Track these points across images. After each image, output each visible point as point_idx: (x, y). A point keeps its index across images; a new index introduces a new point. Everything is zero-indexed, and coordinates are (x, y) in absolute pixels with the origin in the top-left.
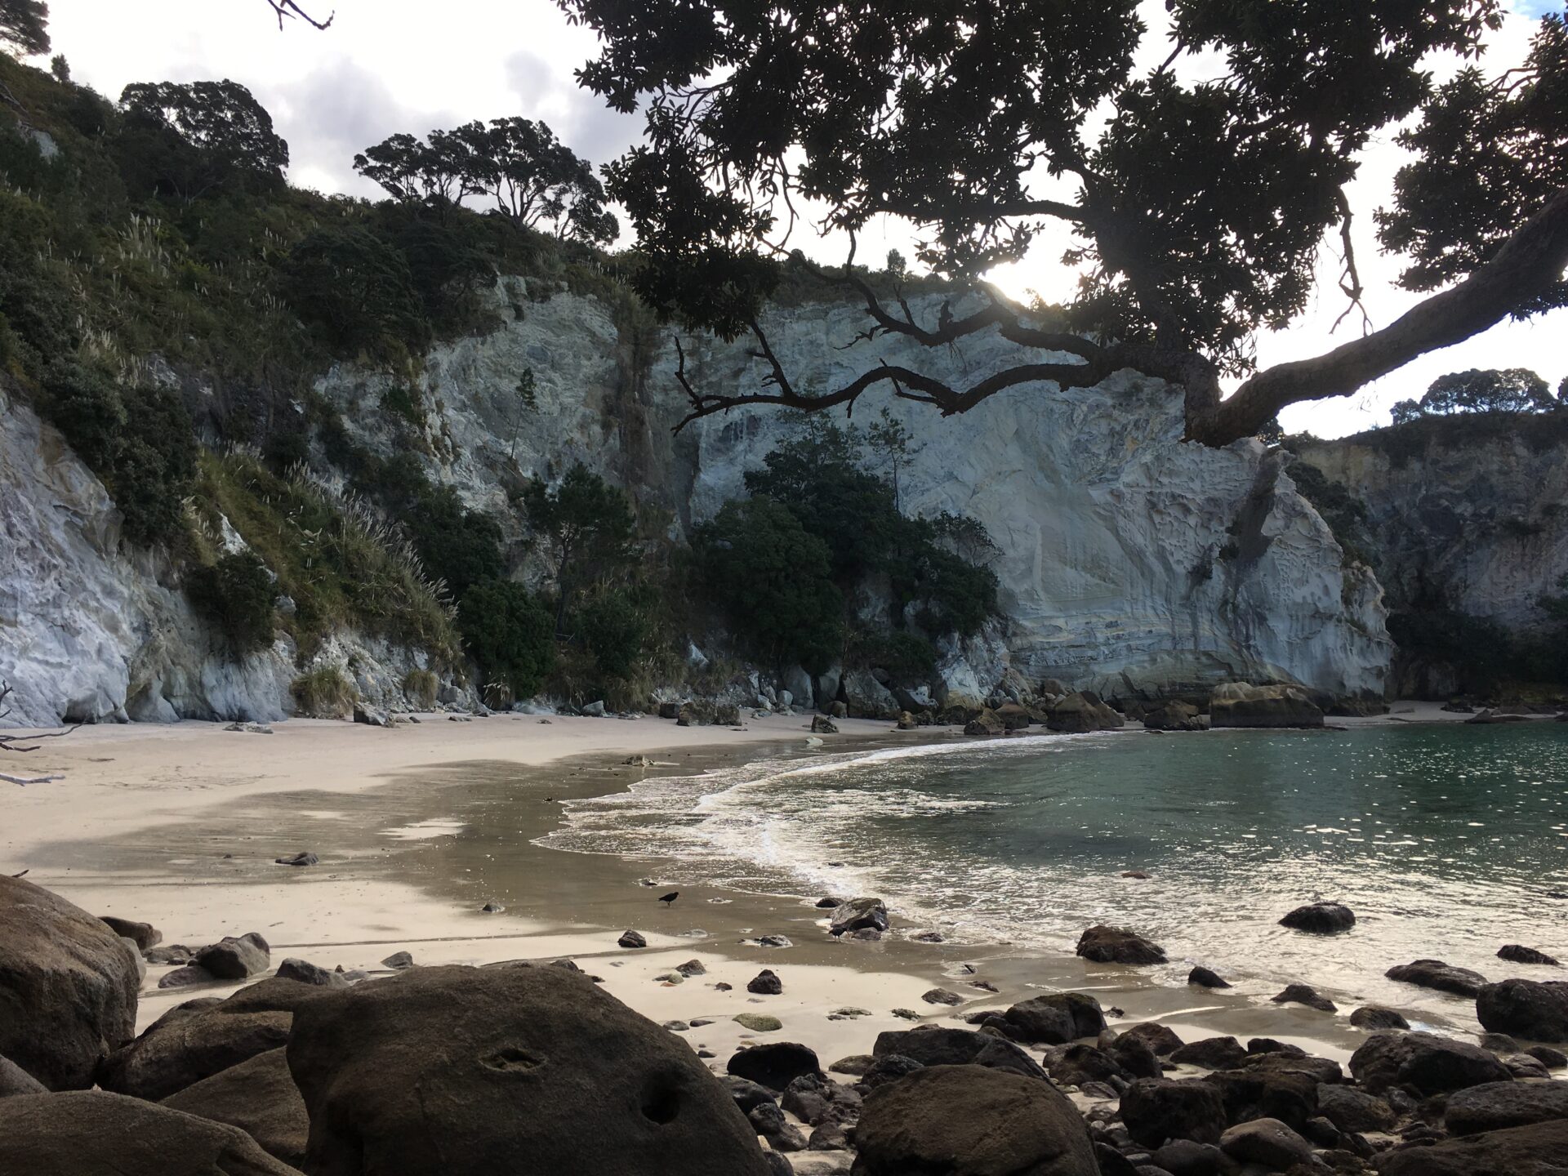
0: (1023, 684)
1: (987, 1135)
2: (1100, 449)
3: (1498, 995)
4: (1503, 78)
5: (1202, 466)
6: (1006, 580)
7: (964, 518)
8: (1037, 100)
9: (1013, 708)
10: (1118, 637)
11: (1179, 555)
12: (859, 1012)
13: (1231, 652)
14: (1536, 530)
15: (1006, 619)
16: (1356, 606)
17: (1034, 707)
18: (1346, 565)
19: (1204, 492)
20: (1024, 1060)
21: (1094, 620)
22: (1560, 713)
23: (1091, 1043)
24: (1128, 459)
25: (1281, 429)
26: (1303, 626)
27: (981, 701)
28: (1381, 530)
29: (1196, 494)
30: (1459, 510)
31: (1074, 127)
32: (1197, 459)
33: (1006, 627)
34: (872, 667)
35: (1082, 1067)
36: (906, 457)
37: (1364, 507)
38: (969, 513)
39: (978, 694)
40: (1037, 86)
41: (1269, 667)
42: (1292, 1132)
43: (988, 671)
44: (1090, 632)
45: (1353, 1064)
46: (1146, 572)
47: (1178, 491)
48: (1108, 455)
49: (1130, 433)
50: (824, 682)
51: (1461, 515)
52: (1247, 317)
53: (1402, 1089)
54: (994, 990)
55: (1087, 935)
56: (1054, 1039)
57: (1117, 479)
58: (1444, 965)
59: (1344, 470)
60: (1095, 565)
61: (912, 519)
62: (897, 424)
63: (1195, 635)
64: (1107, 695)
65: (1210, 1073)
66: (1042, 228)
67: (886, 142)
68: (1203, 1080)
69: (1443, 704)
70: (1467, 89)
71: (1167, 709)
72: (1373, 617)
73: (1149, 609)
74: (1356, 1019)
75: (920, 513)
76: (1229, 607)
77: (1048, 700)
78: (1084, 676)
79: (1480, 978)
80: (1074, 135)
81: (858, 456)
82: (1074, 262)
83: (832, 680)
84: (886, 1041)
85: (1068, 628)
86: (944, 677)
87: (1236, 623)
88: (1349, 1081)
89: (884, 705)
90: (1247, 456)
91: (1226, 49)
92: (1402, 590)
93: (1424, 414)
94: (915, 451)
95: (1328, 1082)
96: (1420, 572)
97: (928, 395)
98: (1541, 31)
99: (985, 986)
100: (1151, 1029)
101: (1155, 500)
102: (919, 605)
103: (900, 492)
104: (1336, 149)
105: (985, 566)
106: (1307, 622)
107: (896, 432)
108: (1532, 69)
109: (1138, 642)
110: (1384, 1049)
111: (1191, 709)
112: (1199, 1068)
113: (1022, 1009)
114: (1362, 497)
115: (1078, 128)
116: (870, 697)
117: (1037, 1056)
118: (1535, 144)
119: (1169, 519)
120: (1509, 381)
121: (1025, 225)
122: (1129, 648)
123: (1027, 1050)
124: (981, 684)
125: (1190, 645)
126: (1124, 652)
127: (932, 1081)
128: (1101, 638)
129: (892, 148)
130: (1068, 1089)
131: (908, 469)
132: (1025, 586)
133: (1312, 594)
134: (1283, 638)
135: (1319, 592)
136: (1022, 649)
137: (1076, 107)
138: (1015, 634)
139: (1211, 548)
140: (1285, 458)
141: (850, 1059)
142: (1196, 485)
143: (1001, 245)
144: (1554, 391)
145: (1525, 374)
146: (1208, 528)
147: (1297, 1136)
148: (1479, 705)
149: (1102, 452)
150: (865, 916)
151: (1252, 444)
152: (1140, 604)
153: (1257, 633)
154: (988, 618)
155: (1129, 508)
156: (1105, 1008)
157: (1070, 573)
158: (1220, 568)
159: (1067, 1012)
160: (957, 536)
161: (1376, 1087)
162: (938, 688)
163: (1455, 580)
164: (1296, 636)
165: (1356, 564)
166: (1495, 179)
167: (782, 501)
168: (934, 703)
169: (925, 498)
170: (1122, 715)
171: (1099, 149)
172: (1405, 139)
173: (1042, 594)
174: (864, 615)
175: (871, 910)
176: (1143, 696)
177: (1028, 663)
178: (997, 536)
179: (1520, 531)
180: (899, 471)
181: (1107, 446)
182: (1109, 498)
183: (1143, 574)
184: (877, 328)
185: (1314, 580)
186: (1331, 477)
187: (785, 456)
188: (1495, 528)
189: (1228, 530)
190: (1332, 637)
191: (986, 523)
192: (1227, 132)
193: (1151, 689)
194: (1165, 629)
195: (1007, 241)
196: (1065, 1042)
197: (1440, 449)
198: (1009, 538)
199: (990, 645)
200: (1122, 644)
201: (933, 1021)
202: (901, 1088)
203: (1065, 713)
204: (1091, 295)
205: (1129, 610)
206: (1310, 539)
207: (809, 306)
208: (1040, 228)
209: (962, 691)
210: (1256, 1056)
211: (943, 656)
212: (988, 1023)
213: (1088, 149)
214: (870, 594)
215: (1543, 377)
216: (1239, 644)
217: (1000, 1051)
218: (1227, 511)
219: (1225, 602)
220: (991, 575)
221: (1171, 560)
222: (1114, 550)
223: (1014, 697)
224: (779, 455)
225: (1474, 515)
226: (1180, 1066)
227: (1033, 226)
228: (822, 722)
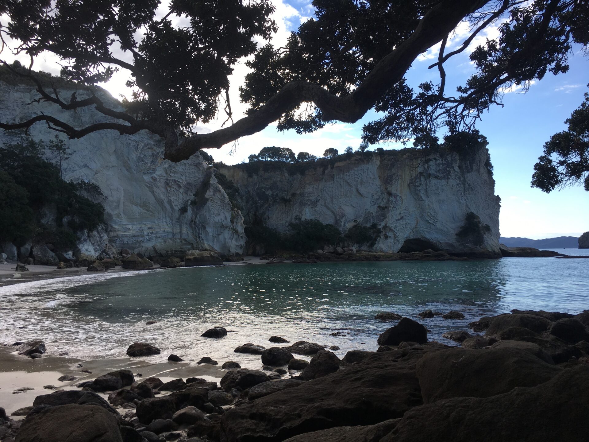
0: (113, 251)
1: (74, 431)
2: (148, 161)
3: (268, 353)
4: (279, 50)
5: (186, 171)
6: (108, 209)
7: (91, 183)
8: (117, 19)
9: (109, 260)
10: (152, 233)
11: (176, 203)
12: (28, 389)
13: (193, 239)
14: (290, 201)
15: (107, 225)
16: (235, 224)
17: (117, 259)
18: (232, 209)
19: (186, 180)
20: (99, 399)
21: (143, 226)
22: (293, 260)
23: (128, 388)
24: (159, 165)
25: (213, 160)
26: (218, 230)
27: (95, 257)
28: (244, 198)
29: (183, 180)
30: (267, 193)
31: (132, 34)
32: (184, 168)
33: (108, 228)
34: (46, 244)
35: (124, 398)
36: (66, 156)
37: (239, 190)
38: (93, 181)
39: (94, 255)
40: (117, 14)
41: (206, 245)
42: (198, 410)
43: (99, 245)
44: (141, 231)
45: (221, 383)
46: (164, 208)
47: (177, 179)
48: (151, 163)
49: (160, 156)
50: (23, 250)
51: (268, 194)
52: (195, 117)
53: (236, 389)
54: (90, 373)
55: (131, 347)
56: (112, 388)
57: (154, 173)
58: (253, 345)
59: (233, 177)
60: (144, 205)
61: (68, 182)
62: (62, 142)
63: (181, 233)
64: (147, 254)
65: (170, 393)
66: (118, 70)
67: (50, 21)
68: (169, 396)
69: (260, 258)
70: (268, 51)
71: (169, 260)
72: (240, 228)
73: (164, 222)
74: (224, 366)
75: (71, 180)
76: (193, 223)
77: (123, 257)
78: (138, 248)
79: (264, 348)
80: (132, 36)
81: (44, 153)
82: (131, 86)
83: (27, 249)
84: (39, 400)
85: (133, 229)
86: (79, 247)
87: (195, 228)
88: (220, 389)
89: (51, 259)
90: (201, 169)
91: (190, 18)
92: (250, 219)
93: (258, 159)
94: (70, 154)
95: (213, 390)
96: (255, 213)
97: (62, 129)
98: (291, 37)
99: (87, 371)
100: (152, 380)
101: (168, 182)
102: (70, 218)
103: (63, 171)
104: (226, 62)
105: (99, 203)
106: (219, 229)
107: (61, 145)
108: (287, 48)
109: (160, 235)
110: (231, 376)
111: (178, 260)
112: (168, 392)
113: (101, 379)
114: (239, 186)
115: (133, 34)
116: (45, 256)
117: (105, 397)
118: (288, 74)
119: (173, 189)
120: (284, 151)
121: (110, 68)
122: (156, 237)
123: (101, 395)
124: (96, 250)
125: (179, 236)
126: (154, 239)
127: (52, 413)
128: (145, 233)
129: (52, 24)
130: (117, 407)
131: (67, 161)
132: (116, 212)
133: (221, 219)
134: (211, 234)
135: (223, 219)
136: (114, 237)
137: (133, 25)
138: (111, 231)
139: (188, 201)
140: (214, 170)
141: (22, 409)
142: (183, 178)
143: (100, 74)
144: (296, 156)
145: (289, 150)
146: (187, 194)
147: (199, 411)
148: (271, 258)
149: (149, 162)
150: (34, 348)
151: (203, 164)
152: (161, 220)
153: (202, 232)
154: (100, 224)
155: (159, 184)
156: (134, 375)
157: (135, 208)
158: (191, 208)
159: (119, 378)
160: (88, 190)
161: (228, 389)
162: (77, 252)
163: (265, 216)
164: (215, 233)
165: (236, 209)
166: (276, 83)
167: (5, 170)
168: (74, 258)
169: (74, 174)
170: (152, 262)
171: (142, 44)
172: (249, 64)
173: (122, 215)
174: (43, 221)
175: (38, 346)
176: (161, 255)
177: (116, 242)
178: (105, 191)
179: (285, 201)
180: (63, 162)
181: (151, 160)
182: (151, 180)
183: (163, 209)
184: (41, 98)
185: (222, 214)
186: (229, 179)
187: (7, 150)
188: (278, 199)
189: (194, 195)
190: (227, 234)
191: (101, 185)
192: (189, 48)
193: (164, 252)
194: (170, 230)
195: (103, 73)
196: (118, 389)
197: (263, 172)
198: (110, 192)
199: (100, 235)
200: (154, 235)
201: (62, 389)
202: (38, 418)
203: (129, 262)
204: (137, 100)
205: (157, 222)
206: (221, 200)
207: (22, 86)
208: (117, 70)
209: (87, 253)
210: (189, 384)
211: (79, 239)
212: (86, 386)
213: (137, 43)
214: (47, 212)
215: (294, 151)
216: (196, 236)
217: (89, 396)
218: (194, 188)
219: (192, 221)
220: (102, 207)
221: (173, 204)
222: (152, 200)
223: (109, 255)
224: (5, 150)
225: (272, 195)
226: (162, 392)
227: (114, 69)
228: (21, 267)
